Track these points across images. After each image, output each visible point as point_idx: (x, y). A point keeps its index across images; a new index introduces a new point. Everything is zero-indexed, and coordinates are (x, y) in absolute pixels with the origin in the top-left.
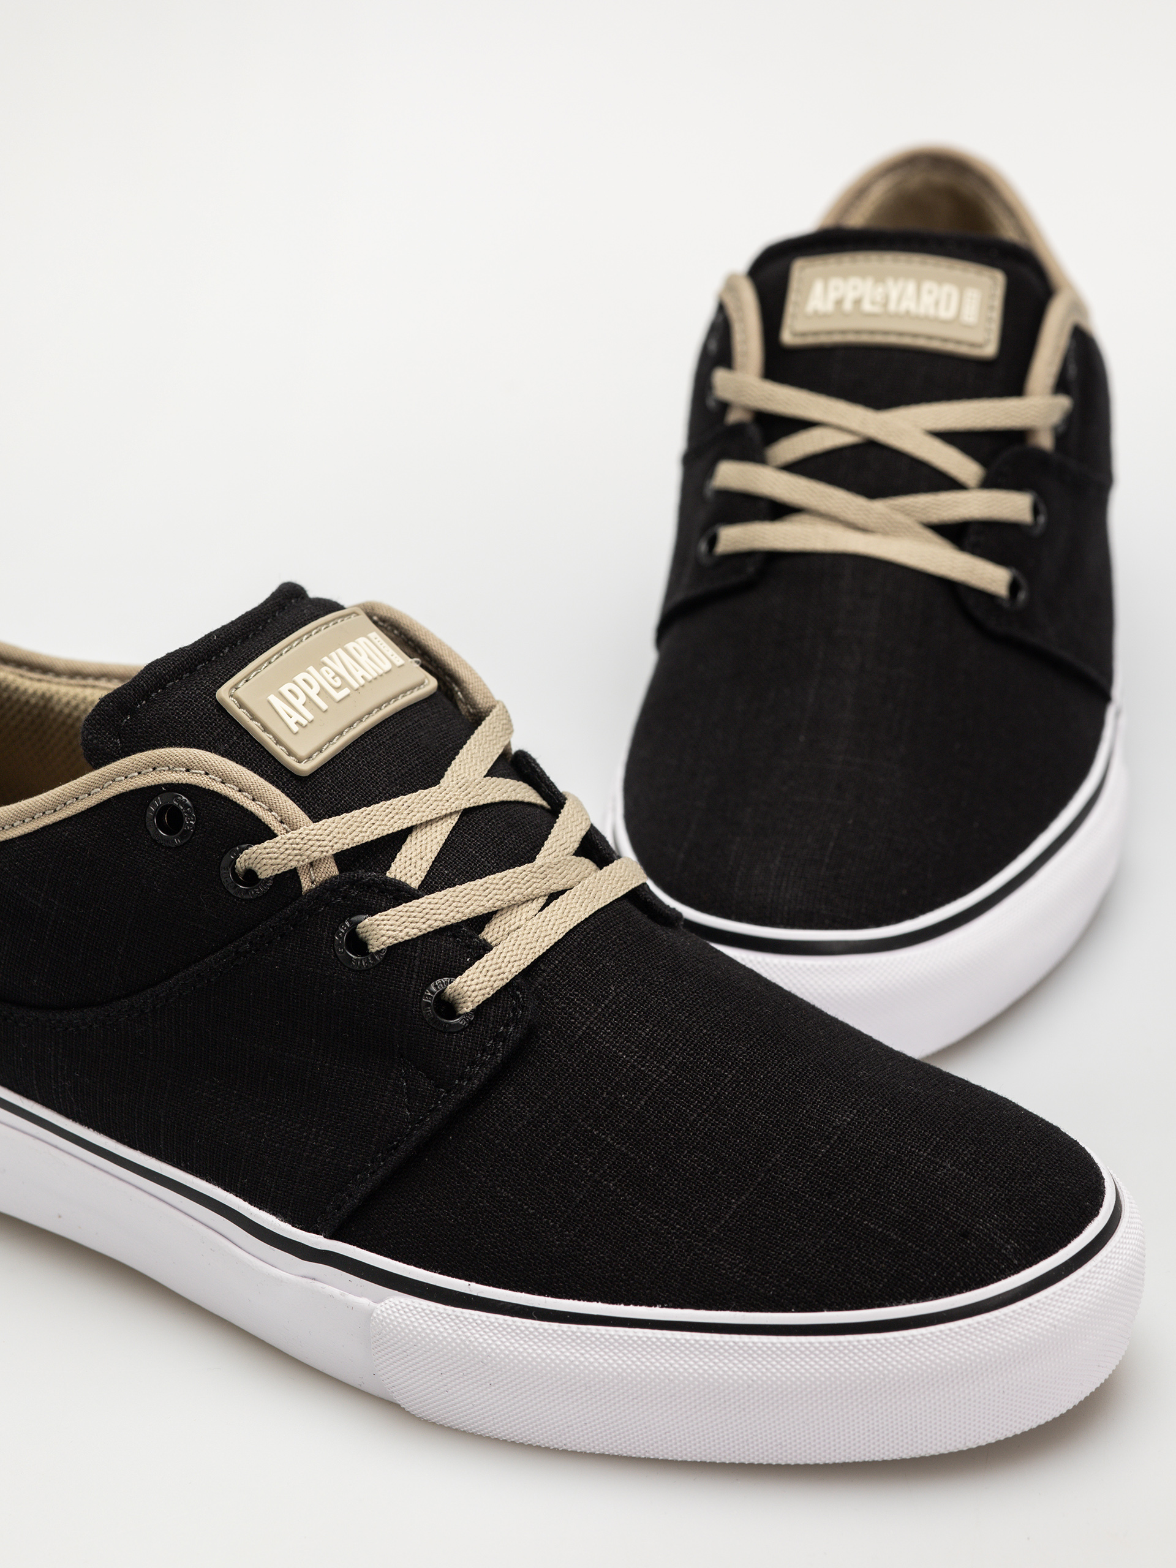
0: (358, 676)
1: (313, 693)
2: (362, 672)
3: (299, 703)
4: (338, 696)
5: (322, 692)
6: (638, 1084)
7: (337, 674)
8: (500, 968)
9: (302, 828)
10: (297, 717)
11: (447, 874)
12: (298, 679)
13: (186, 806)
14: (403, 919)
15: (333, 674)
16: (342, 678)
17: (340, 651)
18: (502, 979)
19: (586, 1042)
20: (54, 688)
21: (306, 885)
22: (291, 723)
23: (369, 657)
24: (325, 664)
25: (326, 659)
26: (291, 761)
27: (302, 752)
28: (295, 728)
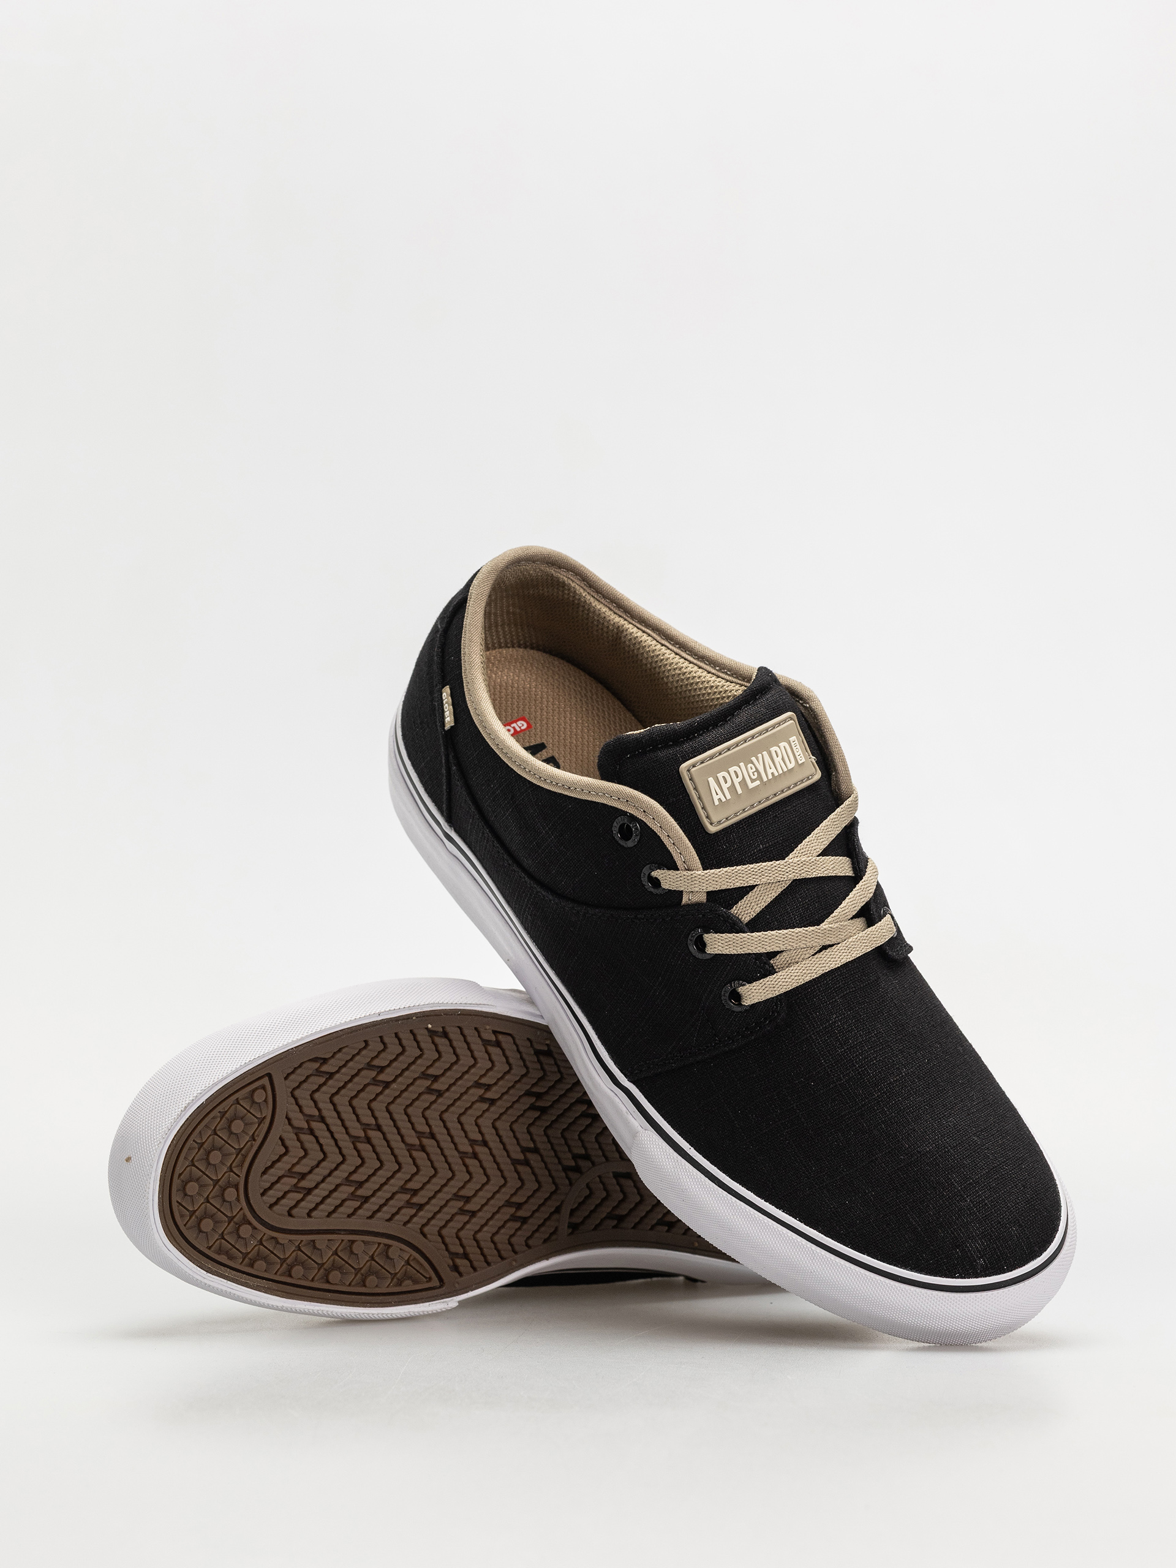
0: (769, 772)
1: (737, 781)
2: (773, 770)
3: (725, 787)
4: (751, 785)
5: (743, 783)
6: (823, 1080)
7: (757, 770)
8: (774, 987)
9: (694, 872)
10: (721, 796)
11: (768, 919)
12: (731, 770)
13: (637, 829)
14: (730, 943)
15: (754, 770)
16: (759, 773)
17: (765, 753)
18: (773, 994)
19: (806, 1044)
20: (627, 625)
21: (685, 900)
22: (716, 798)
23: (783, 759)
24: (752, 763)
25: (753, 759)
26: (706, 822)
27: (715, 819)
28: (717, 803)
